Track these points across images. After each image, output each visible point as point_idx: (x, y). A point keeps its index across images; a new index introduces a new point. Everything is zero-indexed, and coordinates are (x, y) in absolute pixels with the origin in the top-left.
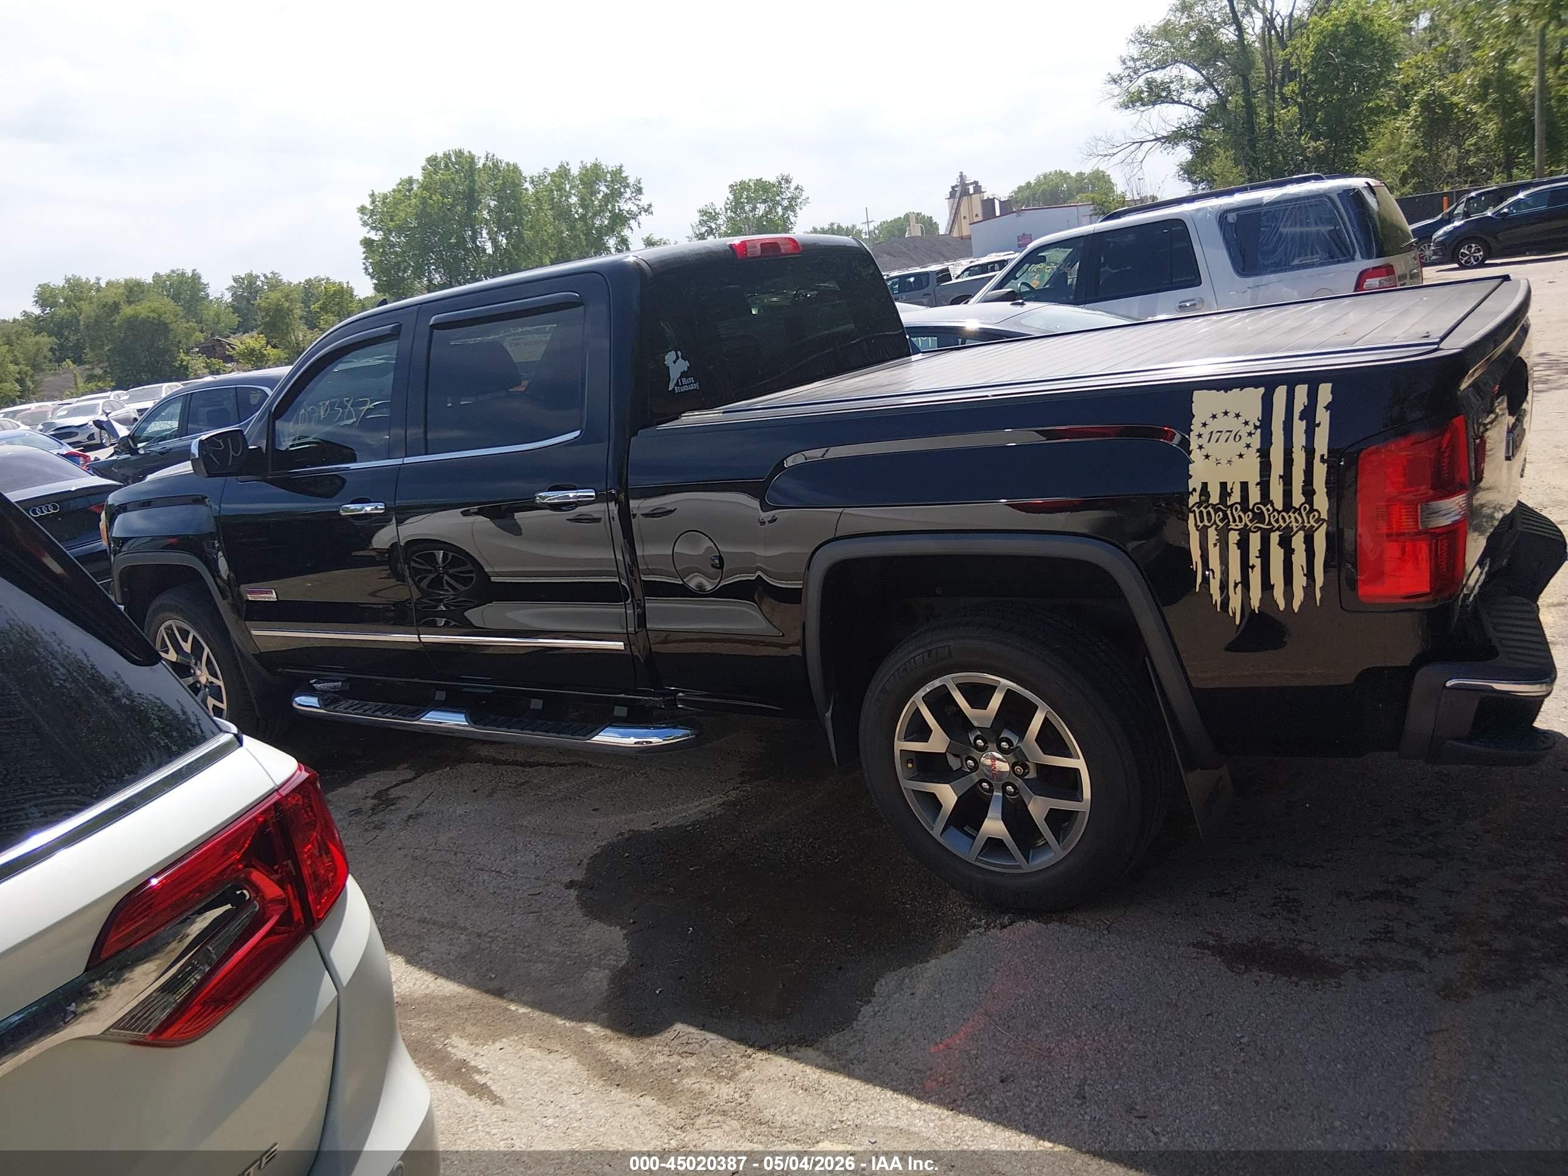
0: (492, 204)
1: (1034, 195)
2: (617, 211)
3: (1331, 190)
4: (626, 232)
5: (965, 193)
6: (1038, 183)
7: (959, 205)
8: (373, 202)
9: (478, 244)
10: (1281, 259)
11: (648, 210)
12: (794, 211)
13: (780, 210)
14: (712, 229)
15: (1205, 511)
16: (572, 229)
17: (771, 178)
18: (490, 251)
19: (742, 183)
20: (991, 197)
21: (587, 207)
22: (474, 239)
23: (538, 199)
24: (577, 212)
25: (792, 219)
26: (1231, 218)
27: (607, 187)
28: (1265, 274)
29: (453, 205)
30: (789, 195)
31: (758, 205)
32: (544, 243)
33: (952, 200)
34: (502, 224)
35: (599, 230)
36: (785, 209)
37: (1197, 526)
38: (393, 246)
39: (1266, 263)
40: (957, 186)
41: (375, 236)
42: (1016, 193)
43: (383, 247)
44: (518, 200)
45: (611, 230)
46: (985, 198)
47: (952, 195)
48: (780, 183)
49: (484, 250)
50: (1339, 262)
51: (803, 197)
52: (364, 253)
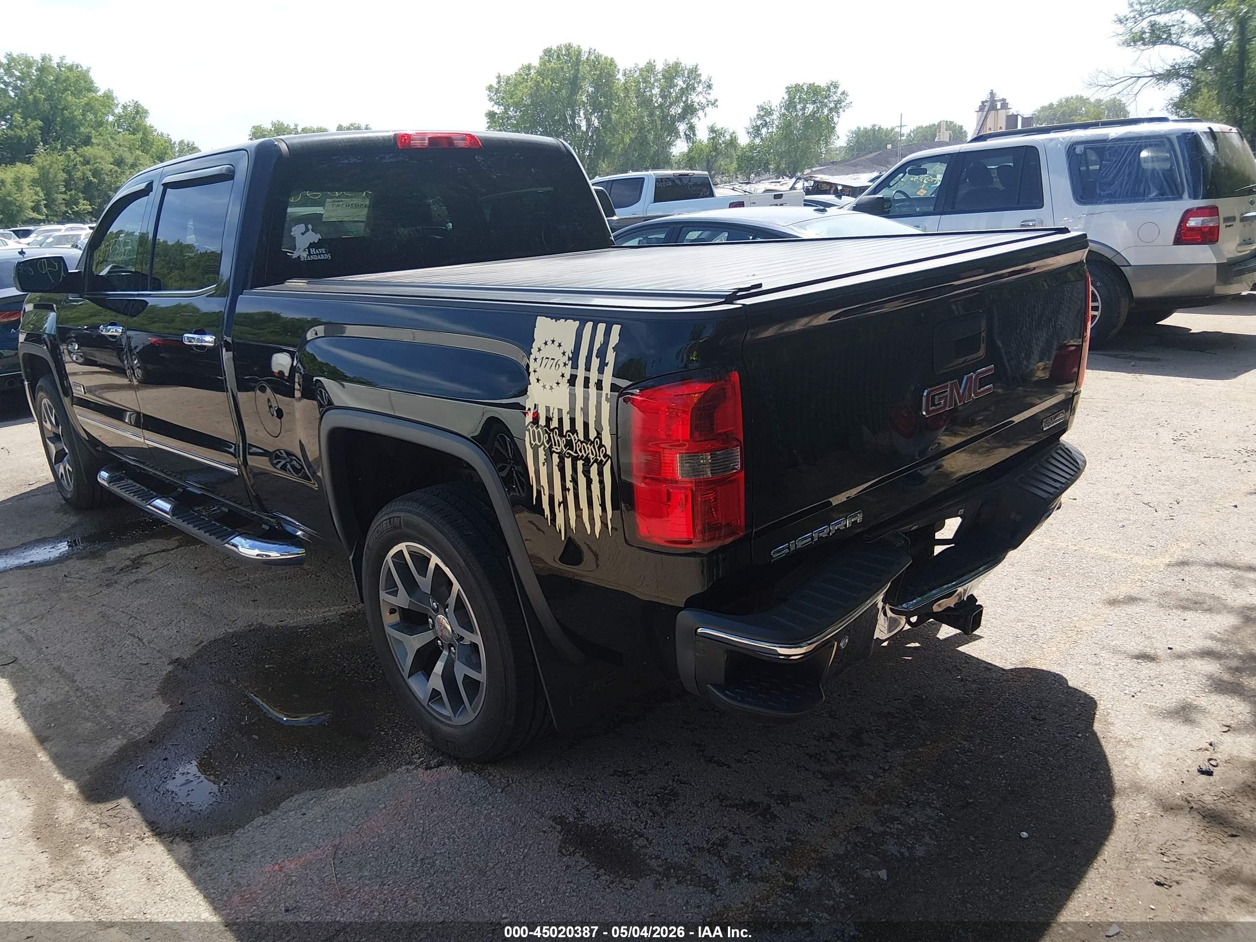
0: (591, 89)
1: (1055, 115)
2: (689, 102)
3: (1171, 133)
4: (695, 120)
5: (993, 107)
6: (1060, 105)
7: (986, 117)
8: (499, 82)
9: (576, 122)
10: (1116, 191)
11: (714, 104)
12: (838, 113)
13: (826, 111)
14: (766, 123)
15: (536, 431)
16: (651, 114)
17: (822, 83)
18: (584, 128)
19: (797, 85)
20: (1015, 113)
21: (666, 98)
22: (573, 118)
23: (626, 88)
24: (656, 102)
25: (836, 119)
26: (1079, 149)
27: (684, 82)
28: (1100, 204)
29: (560, 90)
30: (836, 99)
31: (808, 106)
32: (627, 124)
33: (980, 113)
34: (596, 107)
35: (673, 118)
36: (831, 110)
37: (531, 444)
38: (509, 118)
39: (1102, 193)
40: (986, 101)
41: (499, 110)
42: (1039, 112)
43: (502, 119)
44: (611, 88)
45: (682, 117)
46: (1011, 114)
47: (981, 109)
48: (829, 88)
49: (580, 127)
50: (1168, 199)
51: (847, 101)
52: (488, 123)
